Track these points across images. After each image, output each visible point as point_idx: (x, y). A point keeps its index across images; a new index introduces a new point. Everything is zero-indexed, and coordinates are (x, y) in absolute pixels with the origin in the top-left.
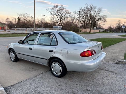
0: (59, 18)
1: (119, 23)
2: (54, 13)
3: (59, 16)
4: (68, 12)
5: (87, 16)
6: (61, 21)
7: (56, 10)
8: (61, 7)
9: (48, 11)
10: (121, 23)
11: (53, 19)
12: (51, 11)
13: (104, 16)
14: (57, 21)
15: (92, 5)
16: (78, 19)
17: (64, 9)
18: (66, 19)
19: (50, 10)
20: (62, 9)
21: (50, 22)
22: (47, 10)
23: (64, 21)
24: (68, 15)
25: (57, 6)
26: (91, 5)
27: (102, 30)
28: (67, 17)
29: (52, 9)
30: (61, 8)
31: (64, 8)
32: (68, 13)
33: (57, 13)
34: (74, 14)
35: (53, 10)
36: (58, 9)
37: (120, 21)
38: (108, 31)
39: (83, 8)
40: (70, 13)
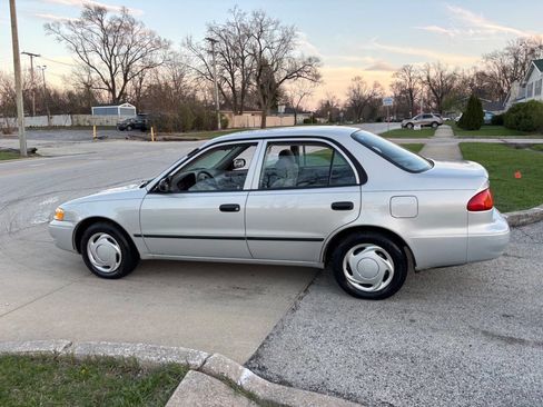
0: (113, 67)
1: (355, 87)
2: (86, 44)
3: (113, 61)
4: (159, 42)
5: (243, 58)
6: (126, 81)
7: (97, 29)
8: (120, 16)
9: (54, 36)
10: (362, 88)
11: (84, 73)
12: (71, 33)
13: (310, 59)
14: (107, 83)
15: (263, 15)
16: (204, 70)
17: (137, 28)
18: (148, 73)
19: (65, 31)
20: (127, 28)
21: (71, 88)
22: (47, 27)
23: (141, 80)
24: (157, 57)
25: (100, 11)
26: (256, 15)
27: (301, 118)
28: (156, 65)
29: (77, 23)
30: (119, 20)
31: (137, 20)
32: (159, 44)
33: (105, 42)
34: (187, 51)
35: (79, 30)
36: (105, 24)
37: (359, 78)
38: (322, 120)
39: (221, 23)
40: (166, 47)
